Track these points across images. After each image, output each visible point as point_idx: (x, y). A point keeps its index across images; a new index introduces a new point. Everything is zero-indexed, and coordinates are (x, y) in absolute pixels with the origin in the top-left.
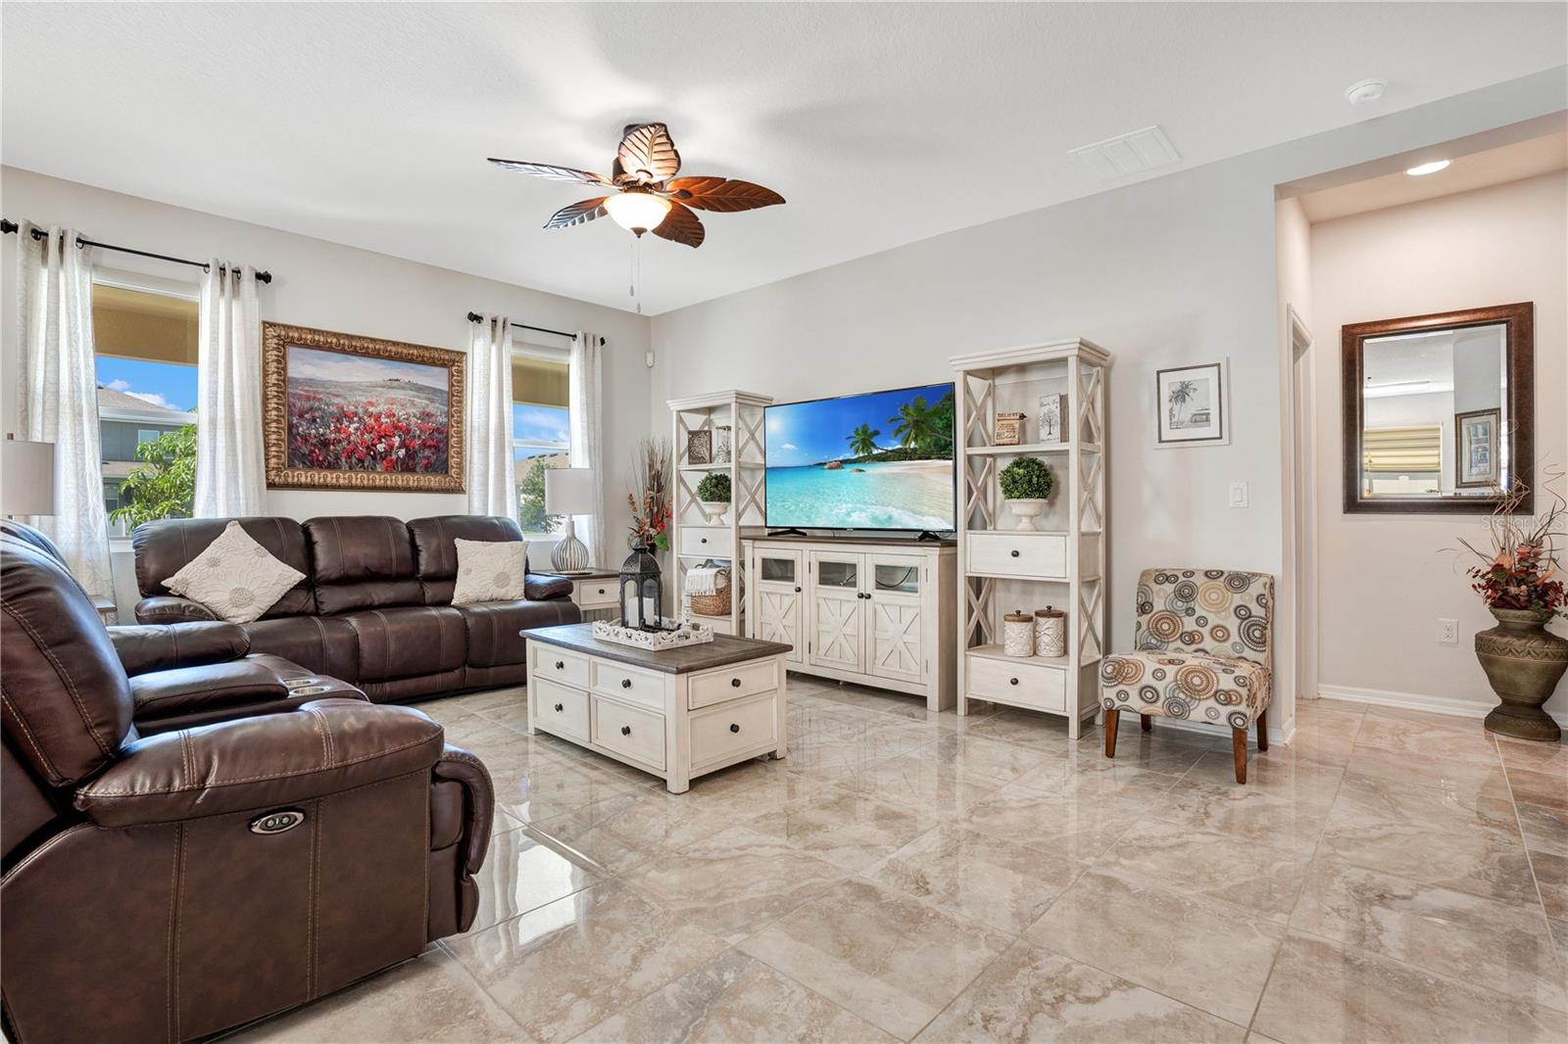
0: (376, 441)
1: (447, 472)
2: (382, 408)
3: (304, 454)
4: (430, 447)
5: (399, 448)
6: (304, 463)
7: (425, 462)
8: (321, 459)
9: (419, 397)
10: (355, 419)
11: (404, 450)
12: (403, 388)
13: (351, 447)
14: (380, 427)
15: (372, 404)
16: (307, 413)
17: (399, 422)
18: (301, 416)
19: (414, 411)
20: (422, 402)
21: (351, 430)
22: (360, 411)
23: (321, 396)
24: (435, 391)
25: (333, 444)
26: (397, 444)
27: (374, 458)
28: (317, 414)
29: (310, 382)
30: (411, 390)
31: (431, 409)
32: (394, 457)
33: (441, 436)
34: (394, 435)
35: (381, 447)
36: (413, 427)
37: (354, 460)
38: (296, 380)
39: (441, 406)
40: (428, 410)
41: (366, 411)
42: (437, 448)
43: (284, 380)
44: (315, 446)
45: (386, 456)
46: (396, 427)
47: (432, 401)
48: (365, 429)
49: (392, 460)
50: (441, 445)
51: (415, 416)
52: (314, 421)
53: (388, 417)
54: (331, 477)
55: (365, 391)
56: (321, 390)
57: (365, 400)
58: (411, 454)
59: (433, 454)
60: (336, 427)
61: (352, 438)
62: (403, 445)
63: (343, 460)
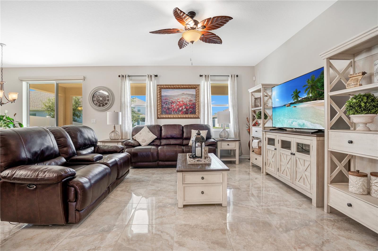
0: (179, 107)
1: (195, 114)
2: (181, 100)
3: (165, 111)
4: (191, 108)
5: (184, 109)
6: (165, 113)
7: (190, 111)
8: (168, 112)
9: (189, 97)
10: (175, 103)
11: (185, 109)
12: (185, 95)
13: (174, 109)
14: (180, 104)
15: (178, 99)
16: (165, 102)
17: (184, 103)
18: (164, 103)
19: (188, 100)
20: (190, 98)
21: (174, 105)
22: (176, 101)
23: (168, 99)
24: (193, 95)
25: (170, 109)
26: (184, 108)
27: (179, 111)
28: (167, 103)
29: (166, 96)
30: (187, 95)
31: (192, 99)
32: (183, 111)
33: (194, 105)
34: (183, 106)
35: (180, 109)
36: (187, 104)
37: (175, 112)
38: (163, 96)
39: (194, 98)
40: (191, 99)
41: (177, 101)
42: (193, 108)
43: (161, 96)
44: (167, 109)
45: (182, 111)
46: (184, 104)
47: (192, 97)
48: (177, 105)
49: (183, 112)
50: (194, 107)
51: (188, 101)
52: (167, 104)
53: (182, 102)
54: (170, 116)
55: (177, 97)
56: (168, 97)
57: (177, 99)
58: (187, 110)
59: (192, 109)
60: (171, 105)
61: (174, 107)
62: (185, 108)
63: (172, 112)
